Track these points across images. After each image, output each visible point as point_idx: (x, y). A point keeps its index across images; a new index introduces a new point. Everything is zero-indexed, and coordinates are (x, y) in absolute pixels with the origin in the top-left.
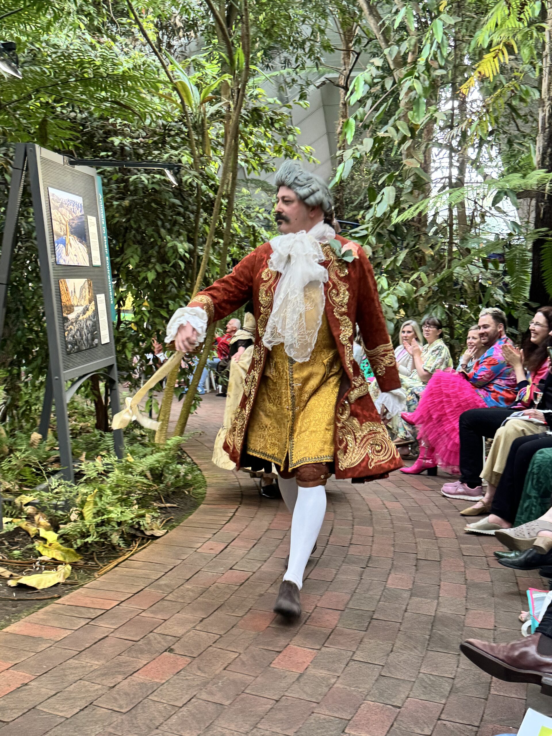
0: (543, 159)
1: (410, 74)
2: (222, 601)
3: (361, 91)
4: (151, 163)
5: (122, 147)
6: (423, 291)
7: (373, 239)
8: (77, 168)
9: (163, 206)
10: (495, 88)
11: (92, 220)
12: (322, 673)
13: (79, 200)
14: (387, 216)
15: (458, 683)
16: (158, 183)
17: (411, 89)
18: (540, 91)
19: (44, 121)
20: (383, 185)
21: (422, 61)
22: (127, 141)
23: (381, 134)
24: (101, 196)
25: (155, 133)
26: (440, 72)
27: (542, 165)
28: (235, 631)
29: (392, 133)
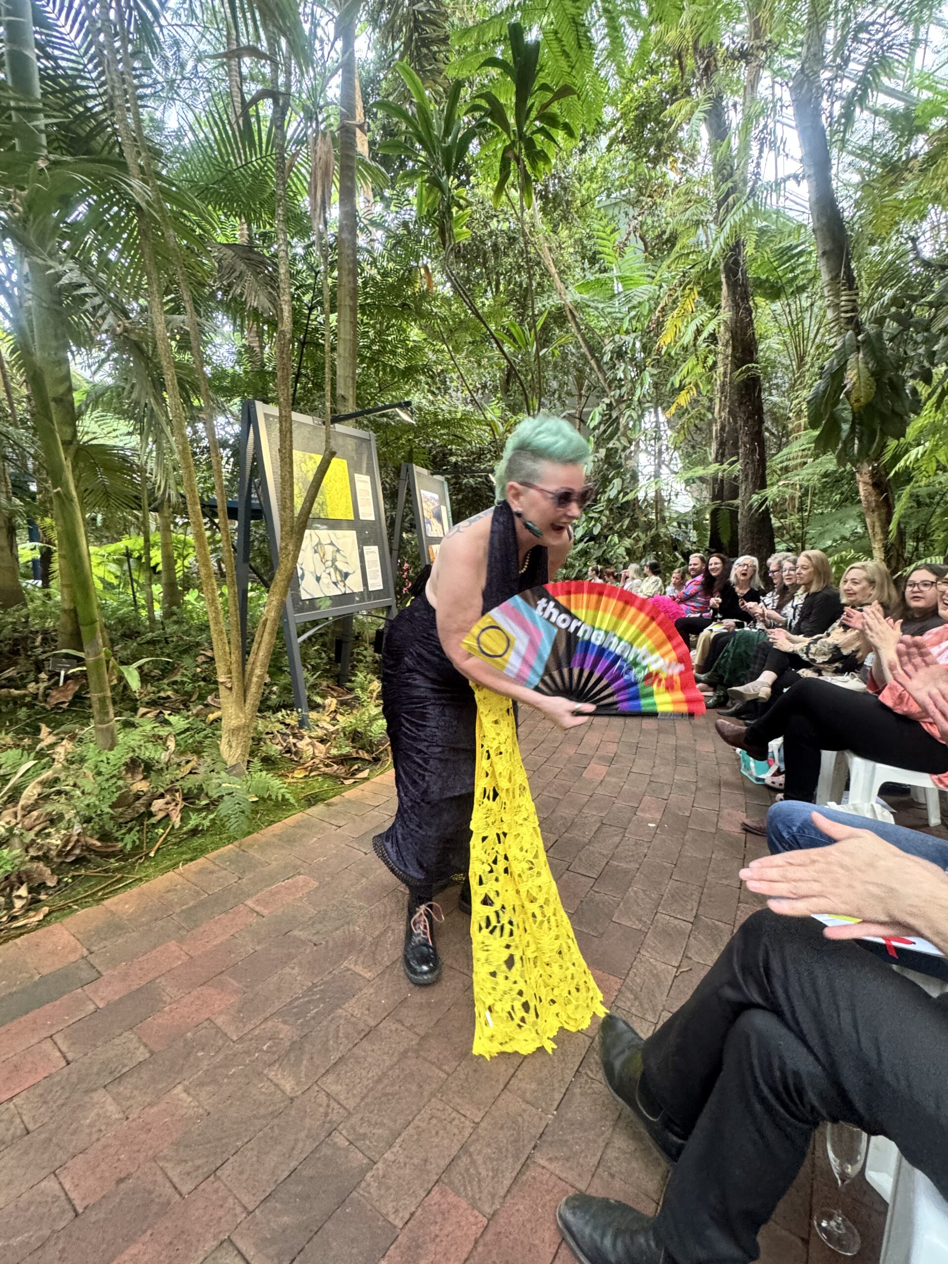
0: (717, 457)
1: (628, 406)
2: (542, 738)
3: (598, 419)
4: (474, 471)
5: (456, 463)
6: (641, 544)
7: (607, 512)
8: (436, 477)
9: (481, 496)
10: (683, 414)
11: (443, 508)
12: (613, 780)
13: (436, 496)
14: (617, 497)
15: (700, 785)
16: (479, 483)
17: (630, 416)
18: (713, 413)
19: (411, 451)
20: (613, 478)
21: (636, 398)
22: (460, 459)
23: (610, 445)
24: (447, 494)
25: (473, 453)
26: (647, 405)
27: (716, 460)
28: (555, 756)
29: (618, 445)
